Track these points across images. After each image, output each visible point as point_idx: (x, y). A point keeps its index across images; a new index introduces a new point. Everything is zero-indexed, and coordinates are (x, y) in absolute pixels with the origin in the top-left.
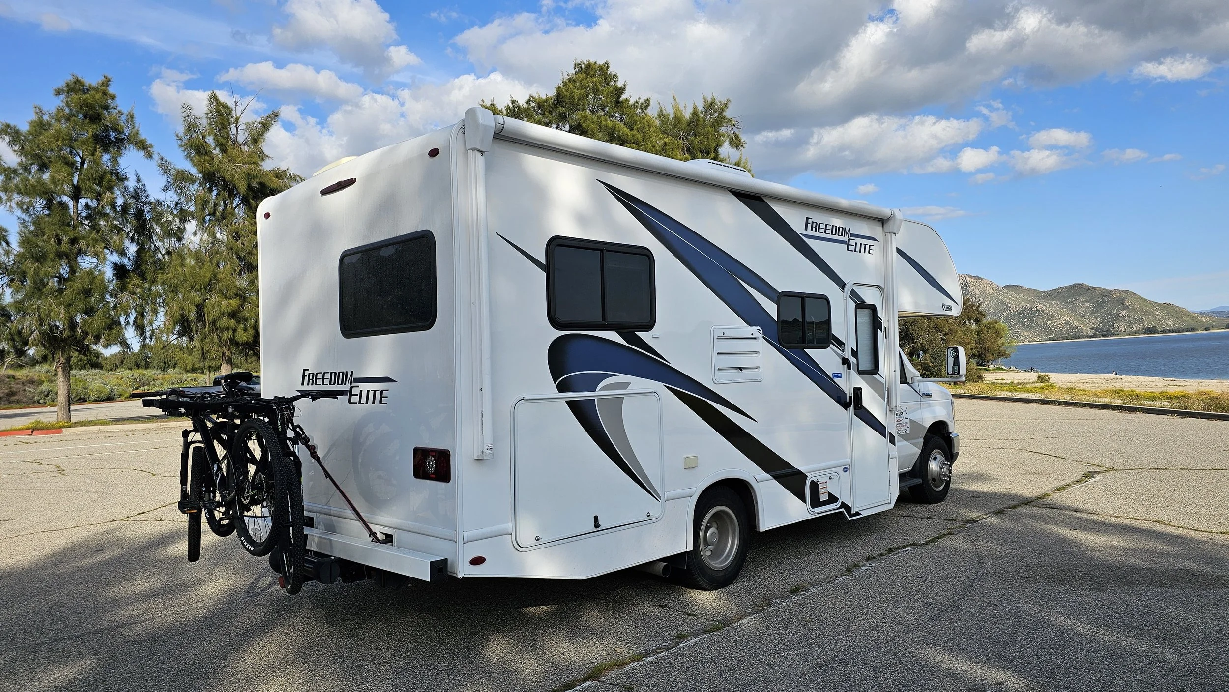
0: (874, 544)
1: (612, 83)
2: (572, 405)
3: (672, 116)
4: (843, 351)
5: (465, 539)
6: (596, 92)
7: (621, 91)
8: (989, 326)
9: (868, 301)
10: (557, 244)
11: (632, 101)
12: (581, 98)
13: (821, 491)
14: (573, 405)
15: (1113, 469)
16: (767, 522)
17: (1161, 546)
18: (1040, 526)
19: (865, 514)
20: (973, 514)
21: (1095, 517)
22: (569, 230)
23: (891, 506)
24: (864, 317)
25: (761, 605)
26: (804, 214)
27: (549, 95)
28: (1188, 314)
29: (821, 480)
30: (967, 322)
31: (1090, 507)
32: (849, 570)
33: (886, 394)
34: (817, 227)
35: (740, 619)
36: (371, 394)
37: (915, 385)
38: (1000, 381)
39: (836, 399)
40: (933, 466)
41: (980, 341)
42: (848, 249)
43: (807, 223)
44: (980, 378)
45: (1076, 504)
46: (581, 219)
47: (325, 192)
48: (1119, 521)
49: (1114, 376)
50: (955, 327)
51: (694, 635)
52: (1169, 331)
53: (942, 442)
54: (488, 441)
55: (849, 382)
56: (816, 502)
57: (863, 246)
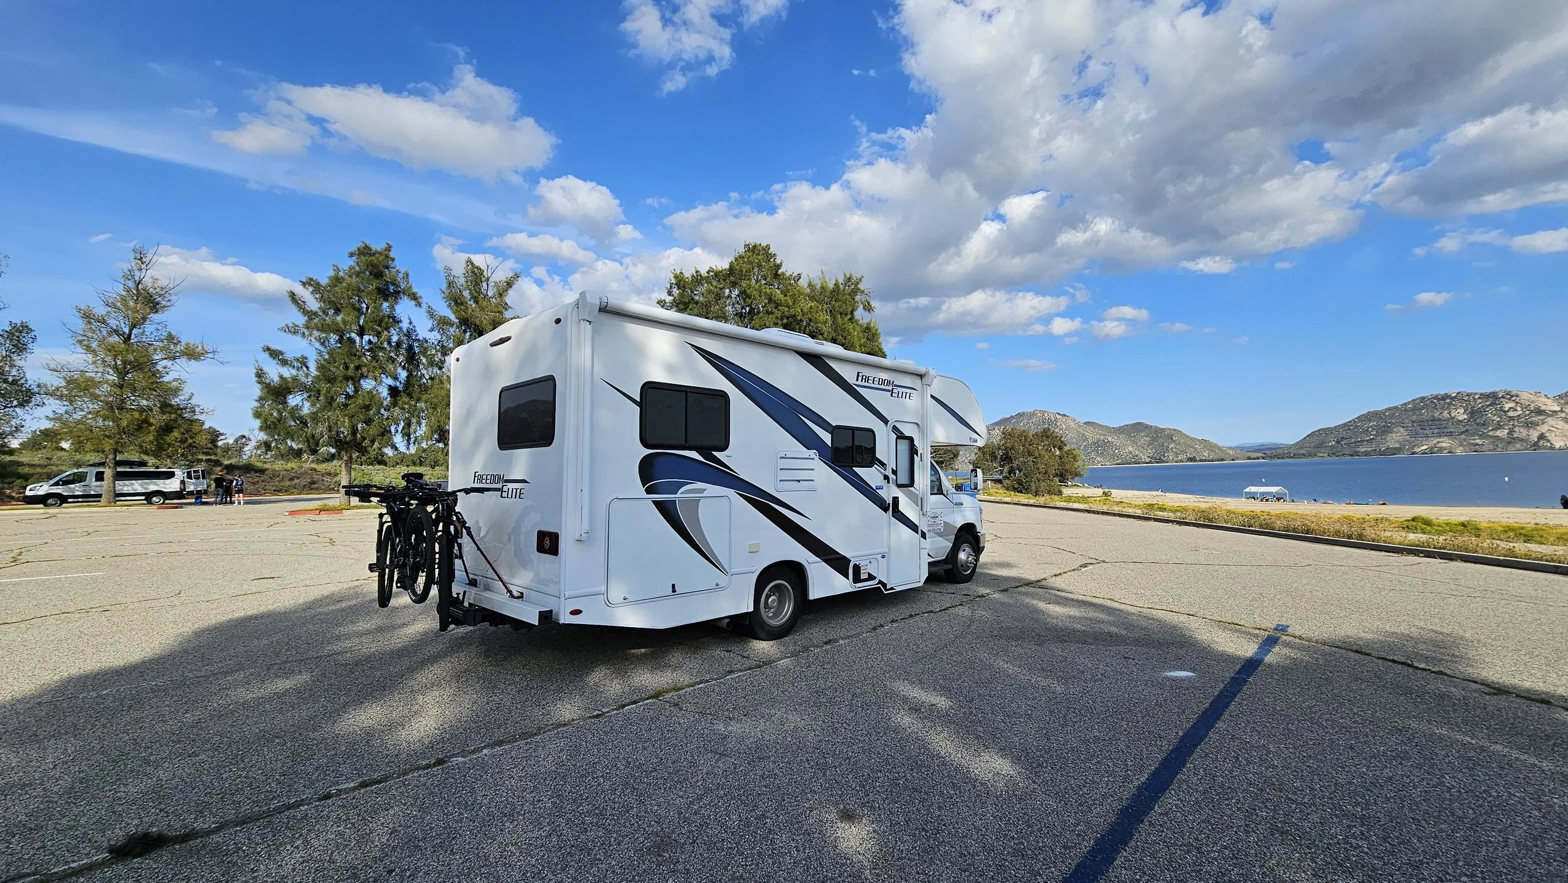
0: (904, 610)
1: (772, 260)
2: (657, 503)
3: (819, 287)
4: (885, 470)
5: (566, 597)
6: (759, 266)
7: (779, 267)
8: (1068, 453)
9: (907, 434)
10: (649, 388)
11: (788, 274)
12: (749, 271)
13: (862, 572)
14: (658, 505)
15: (1104, 561)
16: (816, 592)
17: (1102, 616)
18: (1028, 600)
19: (898, 589)
20: (984, 591)
21: (1070, 596)
22: (660, 376)
23: (921, 584)
24: (904, 446)
25: (799, 652)
26: (856, 369)
27: (724, 268)
28: (1219, 448)
29: (862, 564)
30: (1053, 450)
31: (1071, 588)
32: (874, 629)
33: (920, 502)
34: (867, 379)
35: (779, 660)
36: (514, 490)
37: (950, 497)
38: (1075, 495)
39: (879, 503)
40: (962, 556)
41: (1062, 464)
42: (892, 395)
43: (858, 376)
44: (1060, 493)
45: (1063, 586)
46: (670, 369)
47: (492, 345)
48: (1084, 598)
49: (1159, 493)
50: (1043, 453)
51: (741, 671)
52: (1205, 461)
53: (970, 538)
54: (585, 527)
55: (889, 492)
56: (857, 579)
57: (904, 394)
